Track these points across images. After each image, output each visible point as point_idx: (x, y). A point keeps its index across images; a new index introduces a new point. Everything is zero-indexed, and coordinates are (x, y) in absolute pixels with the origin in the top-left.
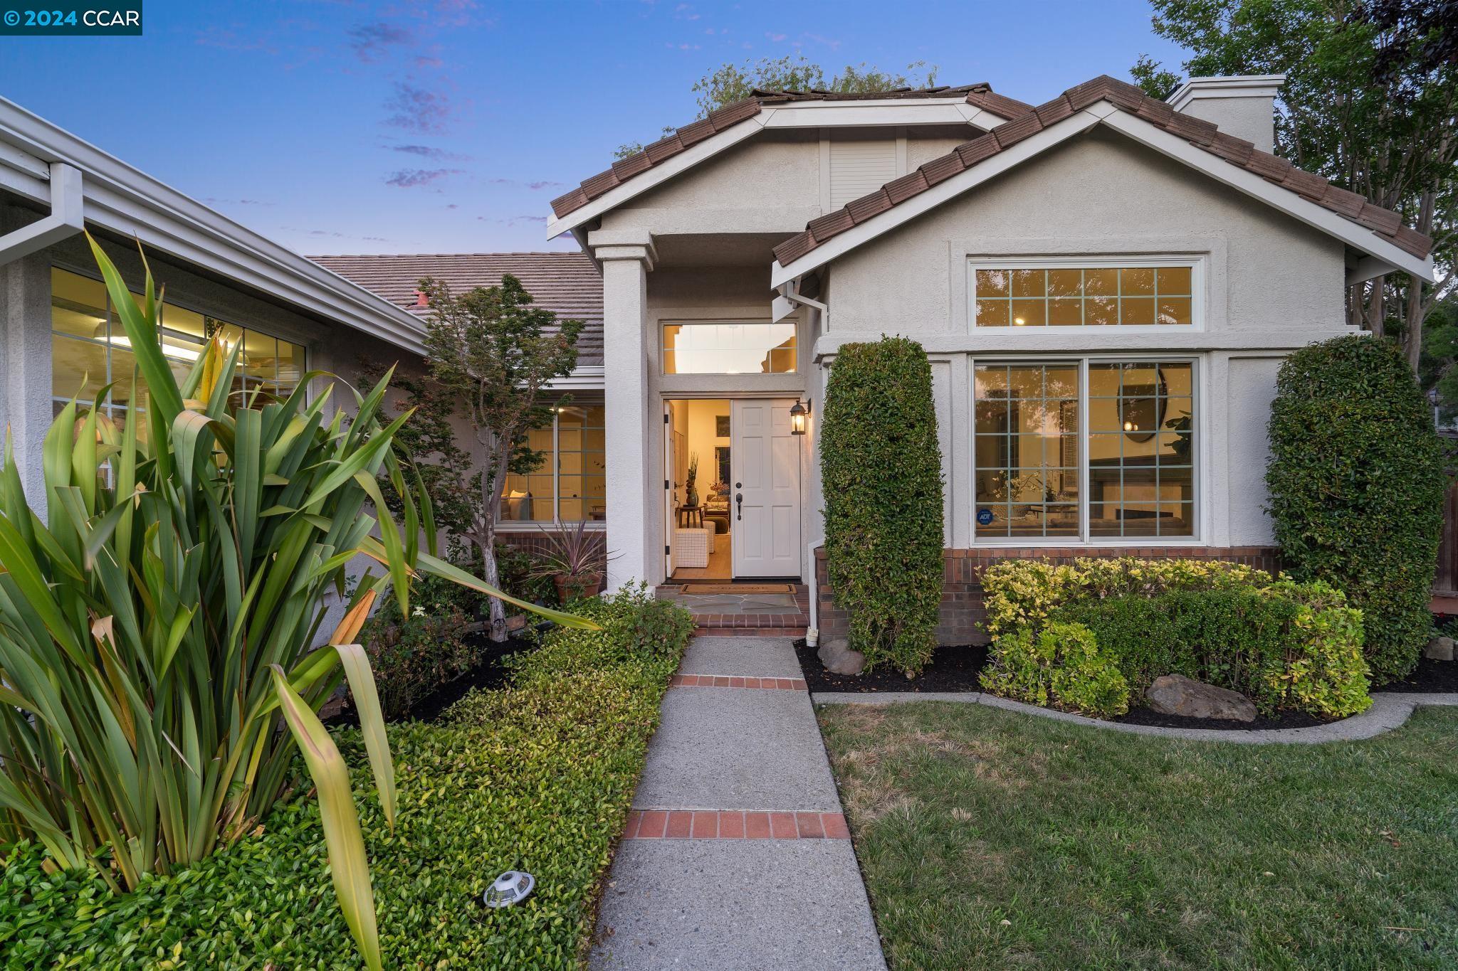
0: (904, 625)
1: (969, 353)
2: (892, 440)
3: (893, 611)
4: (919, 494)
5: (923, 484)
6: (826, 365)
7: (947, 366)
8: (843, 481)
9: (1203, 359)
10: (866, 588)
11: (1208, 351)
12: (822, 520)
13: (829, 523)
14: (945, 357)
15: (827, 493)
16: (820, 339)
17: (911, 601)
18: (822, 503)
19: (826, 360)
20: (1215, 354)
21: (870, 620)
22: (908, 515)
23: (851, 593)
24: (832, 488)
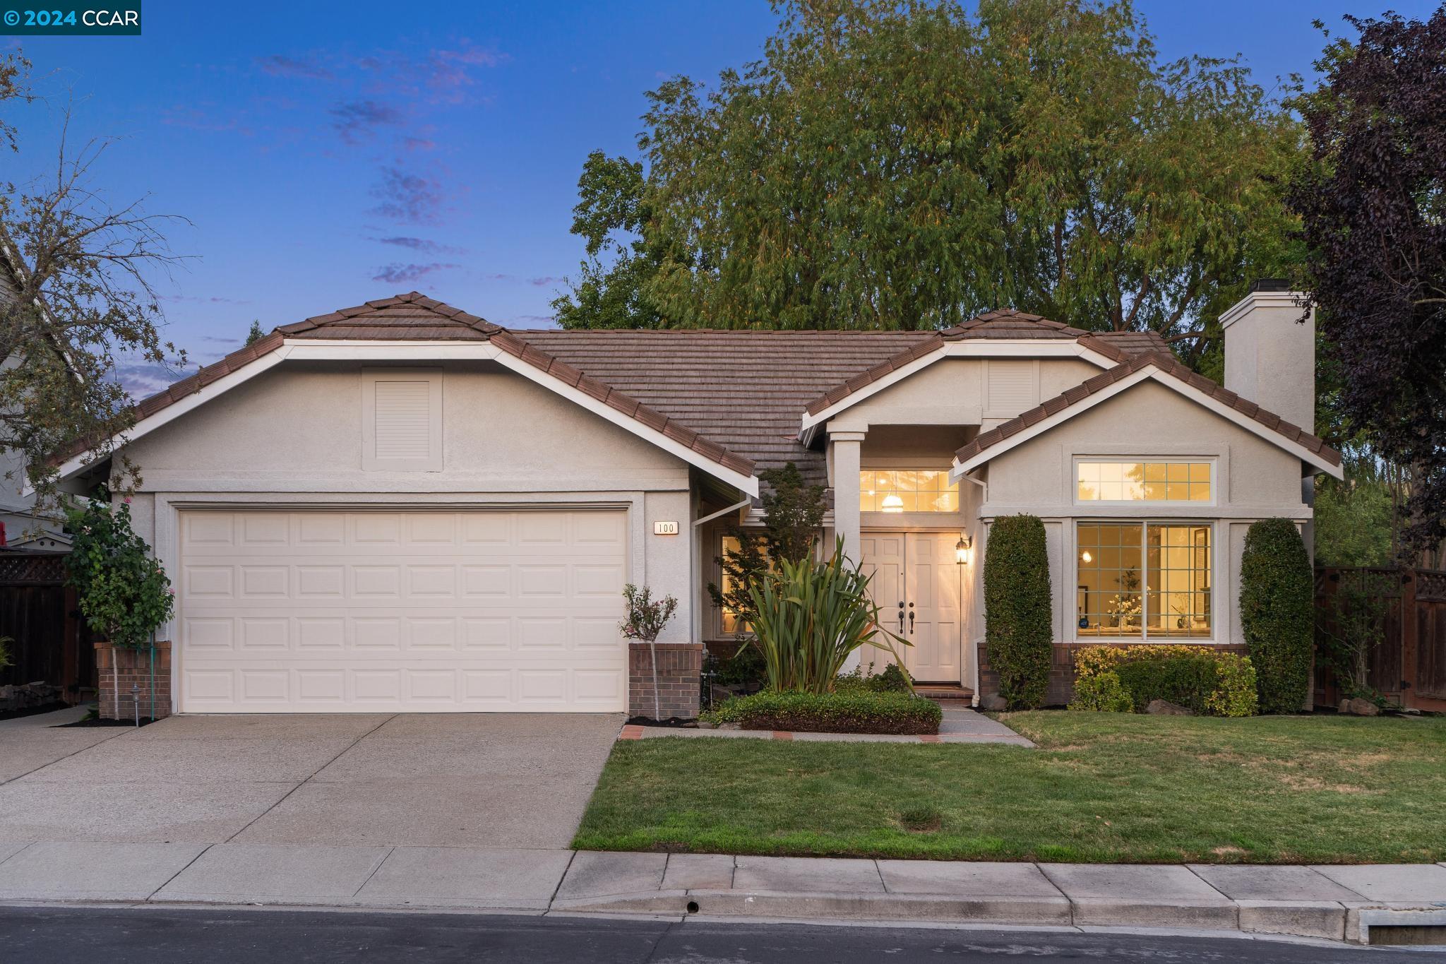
0: (1029, 679)
1: (1073, 518)
2: (1023, 574)
3: (1022, 670)
4: (1037, 605)
5: (1039, 599)
6: (986, 523)
7: (1059, 525)
8: (996, 597)
9: (1216, 523)
10: (1009, 658)
11: (1218, 519)
12: (984, 621)
13: (988, 622)
14: (1057, 520)
15: (988, 603)
16: (983, 507)
17: (1033, 665)
18: (984, 611)
19: (986, 520)
20: (1221, 521)
21: (1011, 677)
22: (1031, 616)
23: (1000, 662)
24: (990, 601)
